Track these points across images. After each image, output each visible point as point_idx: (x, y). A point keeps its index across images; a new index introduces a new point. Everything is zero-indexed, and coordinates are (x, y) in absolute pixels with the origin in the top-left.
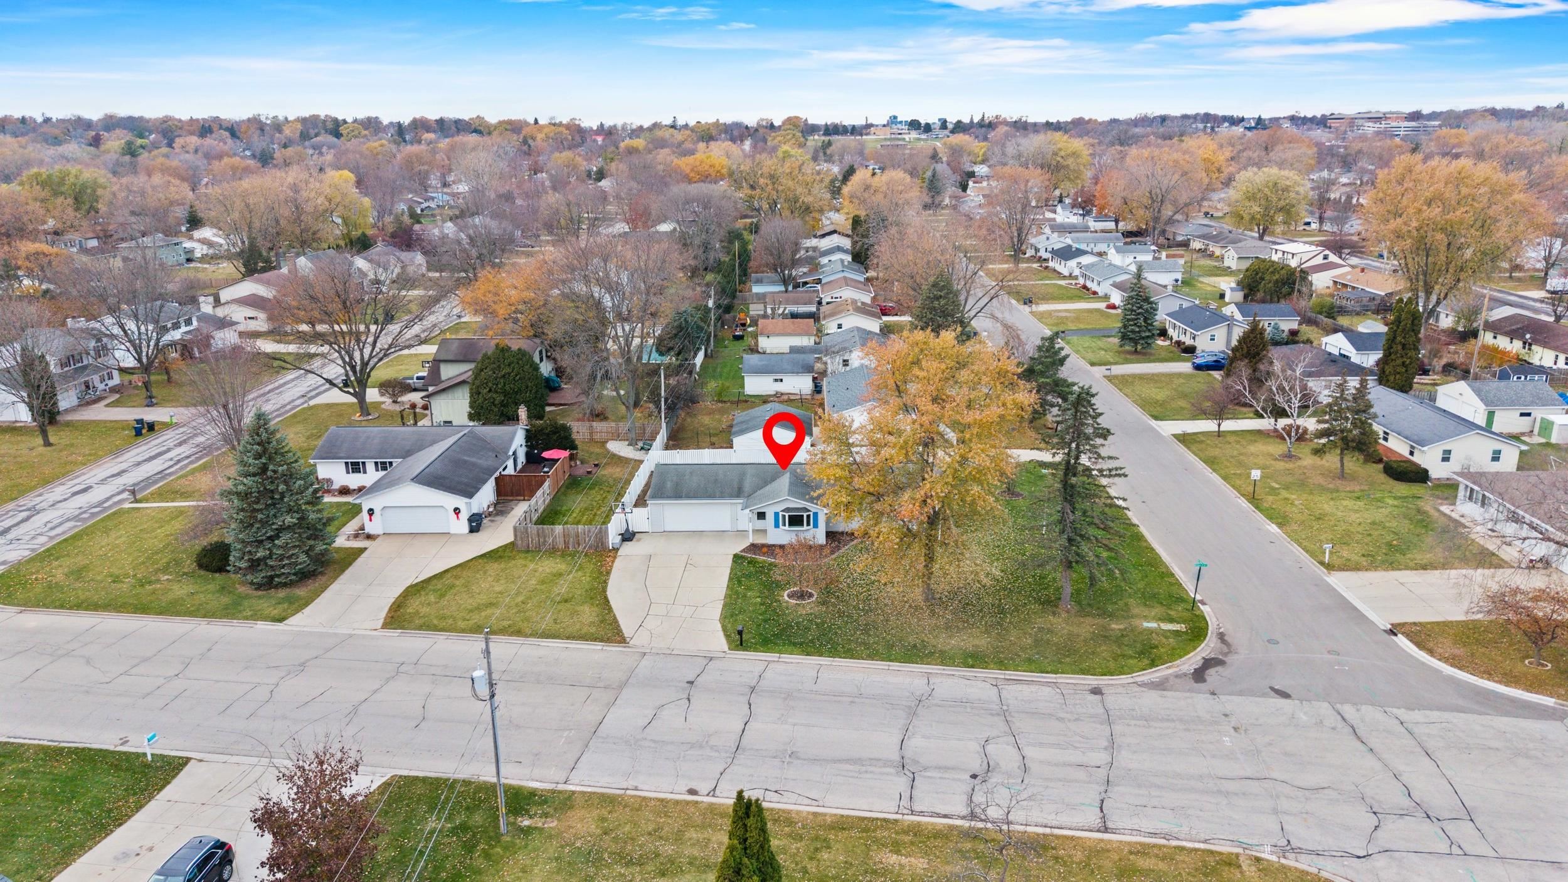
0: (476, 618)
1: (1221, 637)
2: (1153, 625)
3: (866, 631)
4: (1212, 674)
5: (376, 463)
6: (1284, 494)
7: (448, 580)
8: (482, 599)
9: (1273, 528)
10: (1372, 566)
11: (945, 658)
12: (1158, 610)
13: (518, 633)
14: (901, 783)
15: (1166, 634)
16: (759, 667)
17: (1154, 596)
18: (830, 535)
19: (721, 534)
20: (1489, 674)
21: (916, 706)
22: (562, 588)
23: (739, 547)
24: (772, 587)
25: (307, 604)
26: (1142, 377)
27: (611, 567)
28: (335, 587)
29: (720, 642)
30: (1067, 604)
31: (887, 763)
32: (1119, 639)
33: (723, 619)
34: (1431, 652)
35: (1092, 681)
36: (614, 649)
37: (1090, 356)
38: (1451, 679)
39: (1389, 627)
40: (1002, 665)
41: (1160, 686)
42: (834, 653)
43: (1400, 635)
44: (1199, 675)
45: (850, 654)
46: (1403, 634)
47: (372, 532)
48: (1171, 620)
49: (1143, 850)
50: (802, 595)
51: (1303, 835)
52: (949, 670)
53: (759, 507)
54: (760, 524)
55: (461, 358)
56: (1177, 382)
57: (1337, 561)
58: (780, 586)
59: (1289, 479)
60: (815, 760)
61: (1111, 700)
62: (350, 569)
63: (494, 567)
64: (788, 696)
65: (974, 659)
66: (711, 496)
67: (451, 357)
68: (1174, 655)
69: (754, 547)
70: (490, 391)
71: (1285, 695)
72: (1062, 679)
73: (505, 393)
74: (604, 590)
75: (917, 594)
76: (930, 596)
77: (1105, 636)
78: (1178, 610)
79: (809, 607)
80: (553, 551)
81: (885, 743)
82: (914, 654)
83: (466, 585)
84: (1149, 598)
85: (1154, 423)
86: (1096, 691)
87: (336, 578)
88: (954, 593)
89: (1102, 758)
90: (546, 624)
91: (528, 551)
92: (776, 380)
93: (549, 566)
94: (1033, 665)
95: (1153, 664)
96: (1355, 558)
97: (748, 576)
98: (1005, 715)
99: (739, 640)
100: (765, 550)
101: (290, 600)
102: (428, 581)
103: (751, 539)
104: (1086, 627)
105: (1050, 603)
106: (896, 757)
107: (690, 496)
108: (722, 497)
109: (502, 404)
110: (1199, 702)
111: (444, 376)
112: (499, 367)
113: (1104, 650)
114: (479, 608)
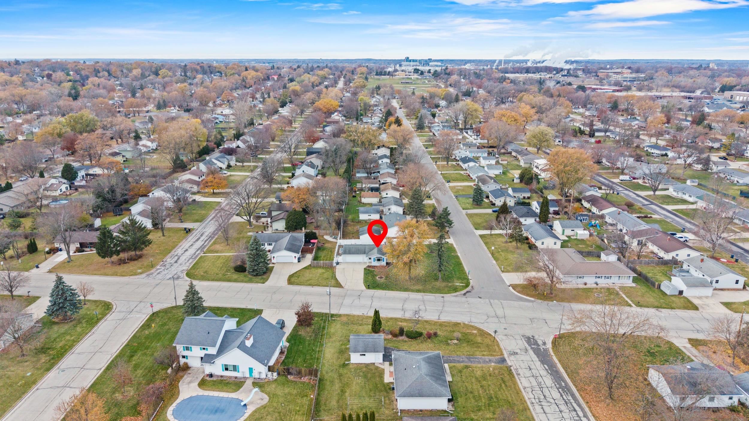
0: (308, 283)
1: (472, 287)
2: (458, 284)
3: (396, 285)
4: (467, 294)
5: (268, 244)
6: (501, 253)
7: (298, 274)
8: (308, 278)
9: (494, 262)
10: (513, 272)
11: (413, 291)
12: (460, 281)
13: (319, 286)
14: (403, 312)
15: (460, 286)
16: (373, 293)
17: (460, 278)
18: (387, 263)
19: (360, 263)
20: (524, 294)
21: (405, 300)
22: (325, 276)
23: (365, 266)
24: (374, 276)
25: (267, 279)
26: (476, 215)
27: (335, 271)
28: (272, 276)
29: (364, 288)
30: (440, 279)
31: (400, 309)
32: (450, 287)
33: (364, 283)
34: (515, 290)
35: (442, 295)
36: (341, 289)
37: (463, 206)
38: (517, 295)
39: (509, 285)
40: (424, 292)
41: (456, 296)
42: (389, 290)
44: (465, 294)
45: (392, 290)
46: (511, 286)
47: (274, 262)
48: (462, 283)
49: (444, 322)
50: (381, 278)
51: (474, 320)
52: (413, 293)
53: (370, 257)
54: (370, 261)
55: (280, 210)
56: (486, 216)
57: (505, 270)
58: (376, 275)
59: (504, 249)
60: (386, 309)
61: (445, 299)
62: (273, 271)
63: (308, 271)
64: (380, 298)
65: (418, 291)
66: (358, 254)
67: (275, 210)
68: (461, 290)
69: (369, 266)
70: (292, 222)
71: (480, 298)
72: (436, 295)
74: (335, 276)
75: (407, 278)
76: (410, 278)
77: (447, 286)
78: (465, 281)
79: (383, 280)
80: (320, 267)
81: (400, 306)
82: (406, 290)
83: (303, 275)
84: (459, 278)
85: (475, 231)
86: (443, 297)
87: (271, 273)
88: (415, 277)
89: (441, 308)
90: (325, 284)
91: (315, 267)
92: (369, 215)
93: (320, 271)
94: (431, 292)
95: (456, 292)
96: (510, 269)
97: (368, 273)
98: (423, 301)
99: (368, 287)
100: (372, 267)
101: (264, 279)
102: (293, 274)
103: (368, 264)
104: (444, 284)
105: (437, 279)
106: (401, 308)
107: (352, 254)
108: (360, 254)
110: (463, 299)
112: (294, 214)
113: (446, 289)
114: (308, 280)
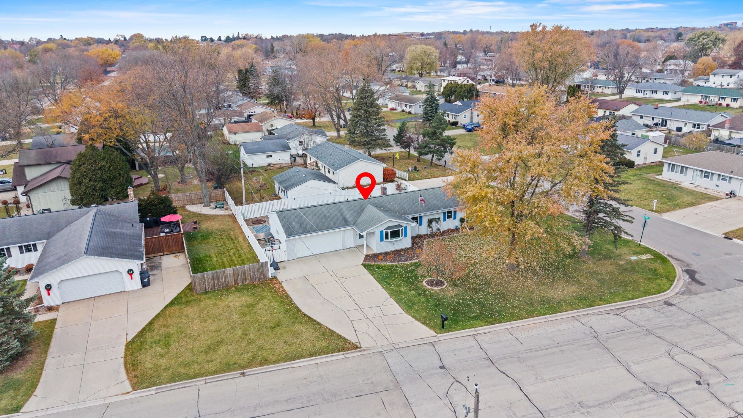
0: (217, 358)
1: (674, 258)
2: (636, 258)
4: (700, 279)
5: (20, 247)
7: (158, 330)
8: (205, 341)
10: (673, 208)
12: (626, 249)
13: (265, 362)
15: (648, 261)
16: (472, 342)
19: (337, 253)
22: (264, 316)
23: (360, 258)
24: (411, 282)
25: (34, 386)
27: (284, 290)
28: (50, 362)
30: (585, 255)
35: (657, 298)
36: (354, 355)
39: (724, 236)
40: (604, 300)
41: (691, 292)
43: (734, 239)
46: (734, 238)
47: (52, 304)
48: (641, 254)
50: (436, 283)
54: (360, 241)
55: (42, 162)
57: (655, 209)
58: (417, 279)
61: (684, 307)
62: (53, 340)
63: (190, 311)
64: (518, 358)
66: (329, 228)
67: (34, 163)
69: (371, 257)
70: (90, 180)
72: (642, 301)
73: (104, 181)
74: (298, 310)
79: (450, 290)
80: (227, 288)
86: (669, 304)
87: (46, 352)
90: (280, 348)
91: (206, 293)
92: (268, 156)
96: (660, 206)
97: (388, 277)
98: (652, 333)
100: (380, 257)
101: (16, 386)
102: (141, 334)
103: (367, 252)
108: (337, 227)
109: (102, 190)
111: (29, 178)
112: (95, 162)
114: (211, 349)
